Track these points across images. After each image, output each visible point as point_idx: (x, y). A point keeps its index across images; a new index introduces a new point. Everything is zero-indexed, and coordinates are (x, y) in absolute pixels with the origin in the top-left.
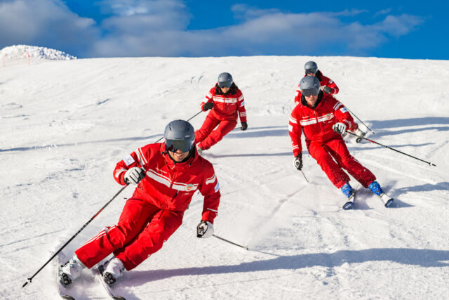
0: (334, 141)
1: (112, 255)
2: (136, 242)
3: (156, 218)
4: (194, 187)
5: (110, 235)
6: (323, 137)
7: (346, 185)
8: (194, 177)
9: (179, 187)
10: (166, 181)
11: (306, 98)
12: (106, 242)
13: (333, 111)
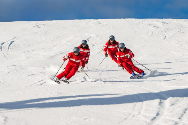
0: (129, 62)
1: (64, 77)
2: (69, 74)
3: (73, 68)
4: (80, 61)
5: (64, 72)
6: (126, 61)
7: (133, 73)
8: (79, 59)
9: (77, 61)
10: (74, 60)
11: (121, 49)
12: (63, 74)
13: (129, 53)
